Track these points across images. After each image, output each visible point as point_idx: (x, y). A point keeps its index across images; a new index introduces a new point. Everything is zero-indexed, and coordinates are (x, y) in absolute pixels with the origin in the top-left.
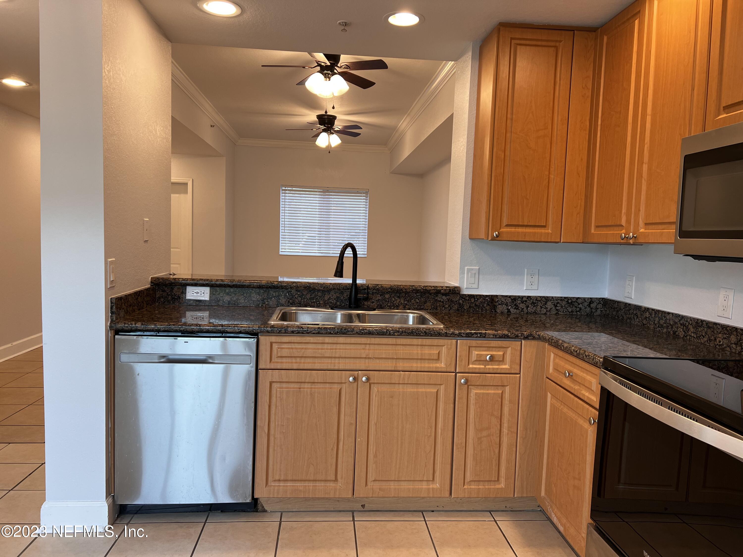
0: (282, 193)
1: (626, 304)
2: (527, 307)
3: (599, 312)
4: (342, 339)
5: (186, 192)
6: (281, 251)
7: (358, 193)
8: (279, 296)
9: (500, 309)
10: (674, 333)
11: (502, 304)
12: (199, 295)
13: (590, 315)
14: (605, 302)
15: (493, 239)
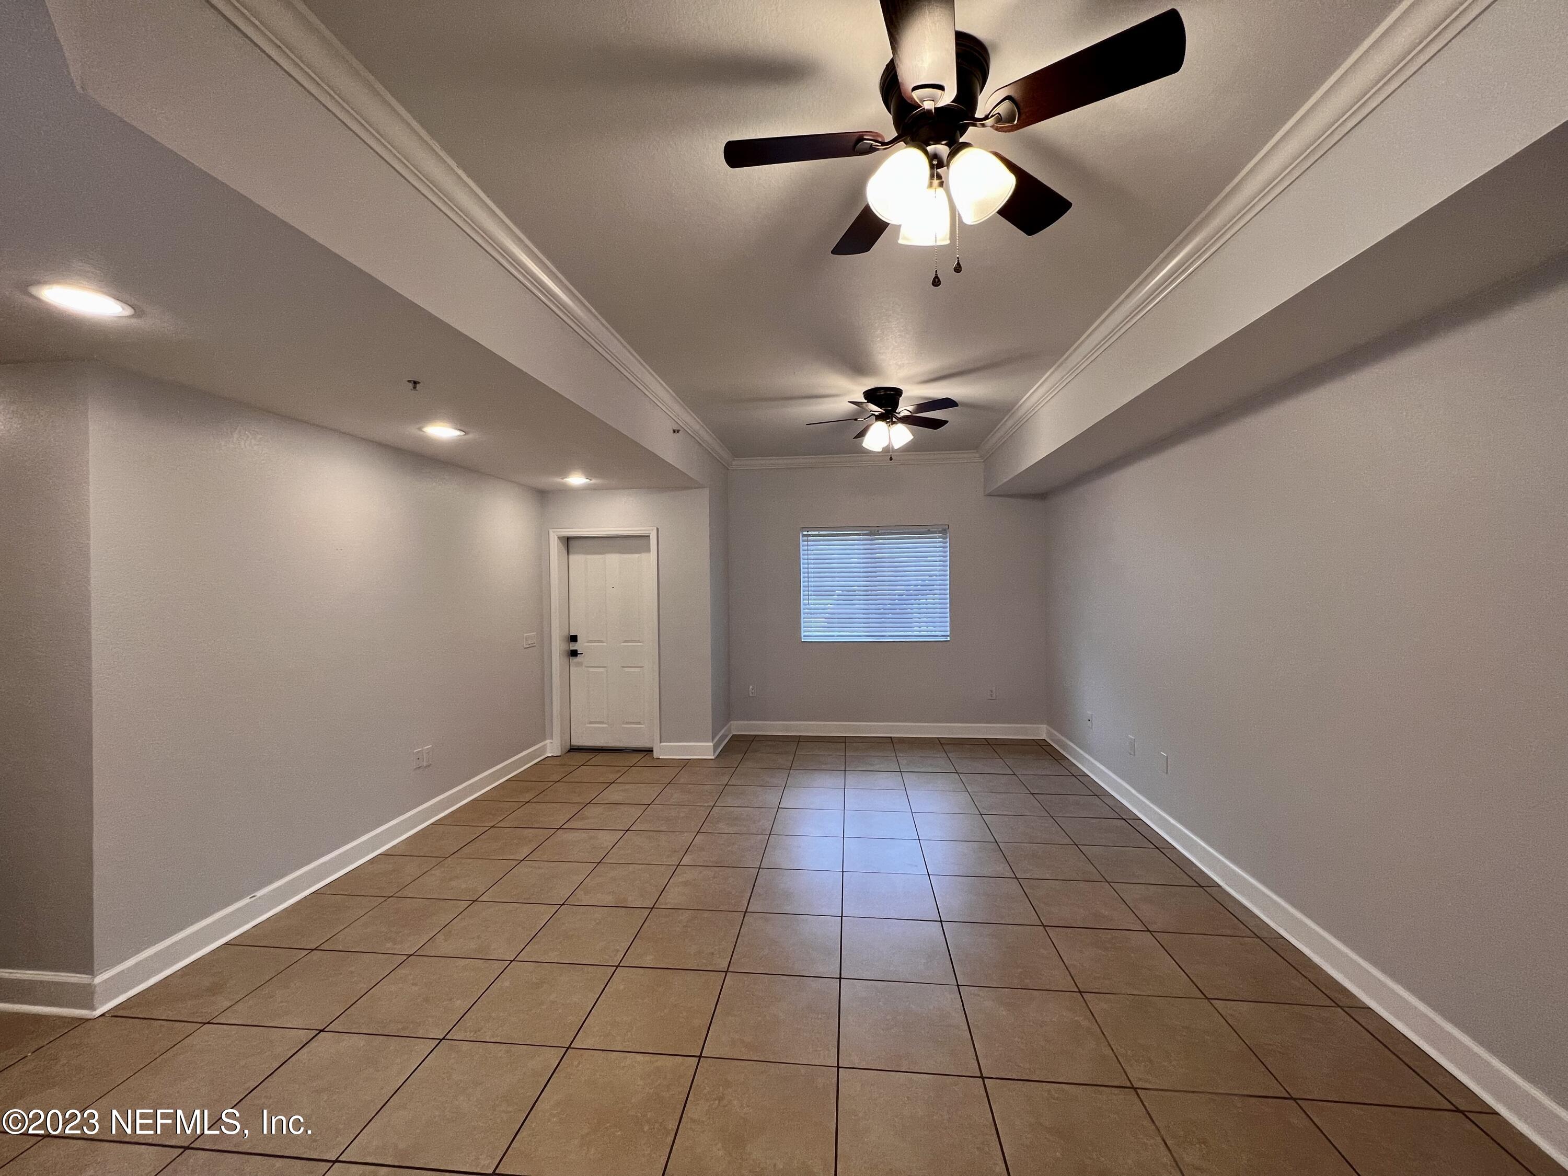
0: (803, 541)
5: (648, 550)
6: (804, 636)
7: (929, 532)
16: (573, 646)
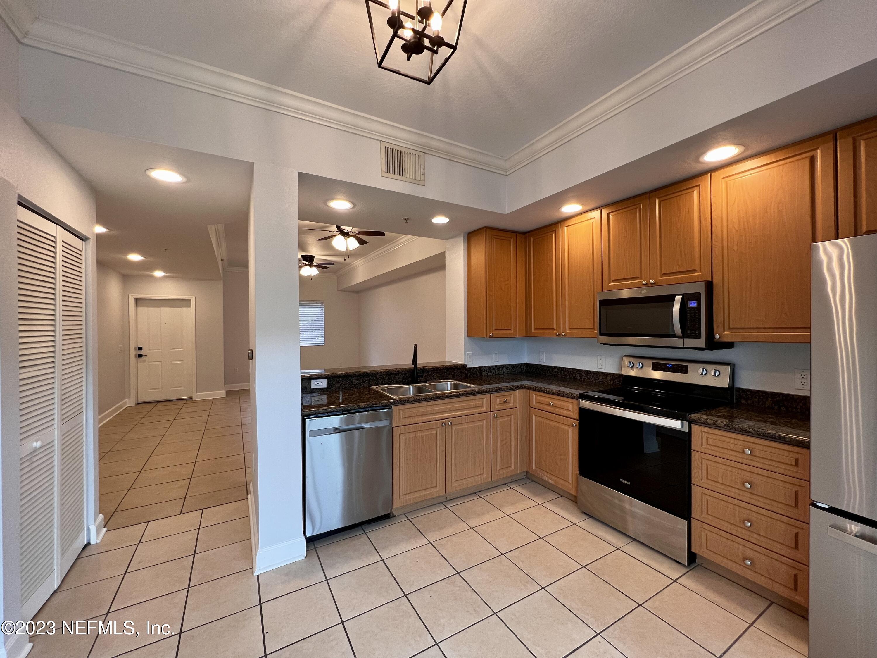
1: (541, 365)
2: (495, 371)
3: (524, 371)
4: (437, 402)
5: (190, 306)
7: (318, 303)
8: (369, 380)
9: (484, 374)
10: (574, 377)
11: (484, 371)
12: (320, 385)
13: (521, 373)
14: (527, 365)
15: (490, 337)
16: (140, 352)
